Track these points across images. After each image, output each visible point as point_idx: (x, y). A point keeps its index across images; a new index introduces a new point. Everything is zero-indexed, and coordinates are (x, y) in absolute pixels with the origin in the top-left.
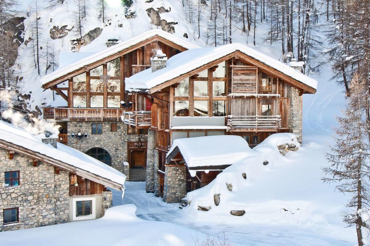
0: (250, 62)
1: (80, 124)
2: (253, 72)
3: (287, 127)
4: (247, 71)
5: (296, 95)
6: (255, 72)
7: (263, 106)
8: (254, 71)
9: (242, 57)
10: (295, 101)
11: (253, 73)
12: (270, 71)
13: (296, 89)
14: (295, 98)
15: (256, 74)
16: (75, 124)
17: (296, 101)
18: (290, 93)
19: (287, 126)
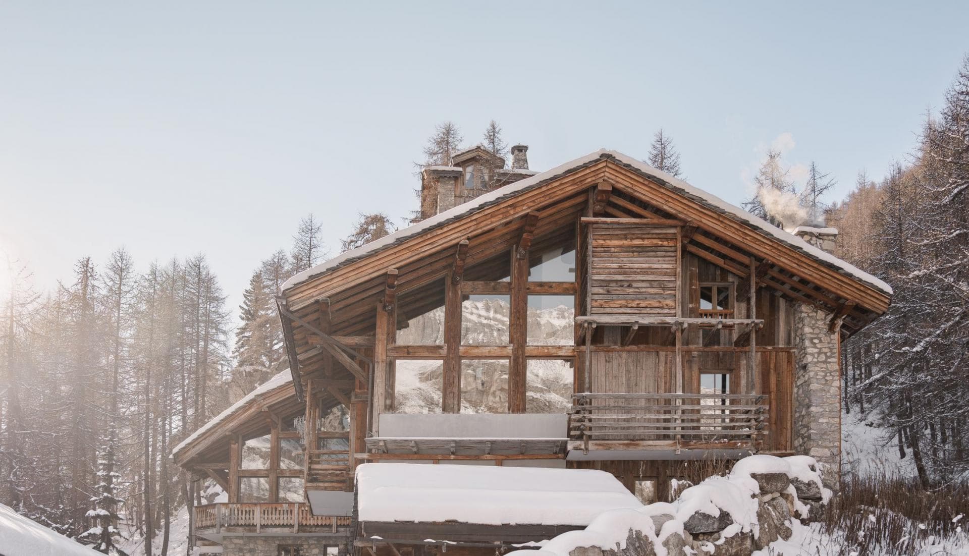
0: (654, 202)
1: (252, 546)
2: (665, 243)
3: (789, 447)
4: (643, 239)
5: (817, 331)
6: (671, 244)
7: (704, 377)
8: (667, 239)
9: (623, 183)
10: (816, 350)
11: (662, 249)
12: (722, 230)
13: (816, 312)
14: (816, 341)
15: (676, 251)
16: (240, 544)
17: (821, 349)
18: (796, 331)
19: (789, 444)
